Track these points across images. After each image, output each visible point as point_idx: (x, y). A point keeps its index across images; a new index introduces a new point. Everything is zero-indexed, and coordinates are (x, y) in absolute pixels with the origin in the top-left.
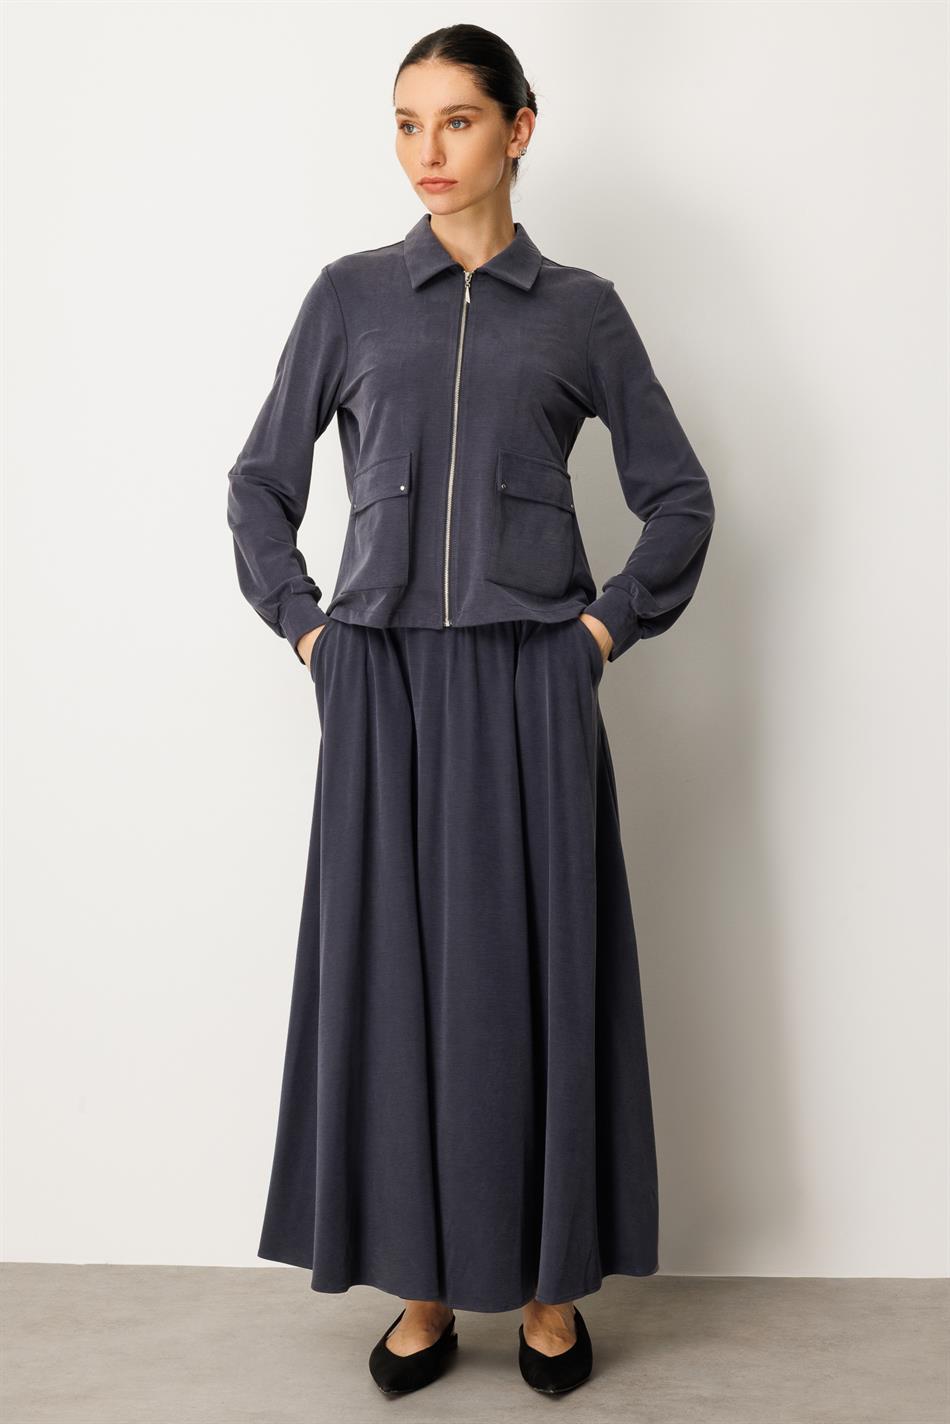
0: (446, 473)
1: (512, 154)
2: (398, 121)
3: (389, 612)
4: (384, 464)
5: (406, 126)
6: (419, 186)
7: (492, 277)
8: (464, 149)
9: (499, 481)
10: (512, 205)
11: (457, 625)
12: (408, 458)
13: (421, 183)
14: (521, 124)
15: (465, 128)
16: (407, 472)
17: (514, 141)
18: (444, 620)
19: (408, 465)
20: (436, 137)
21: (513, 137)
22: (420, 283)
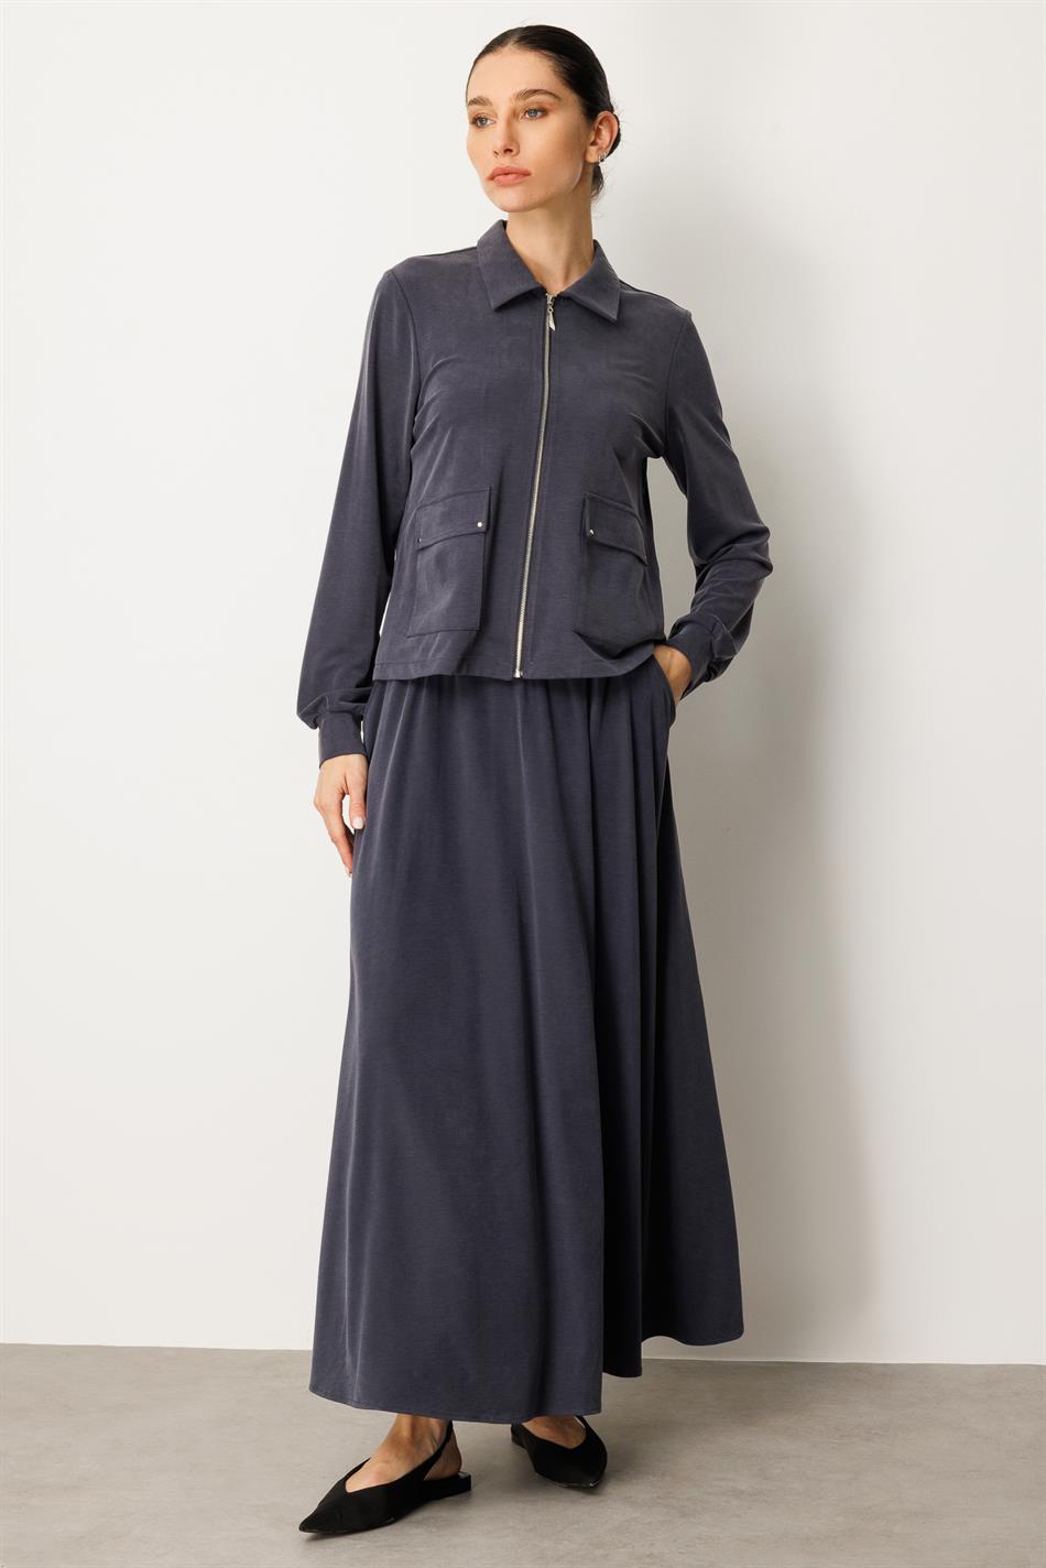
0: (526, 512)
1: (592, 158)
2: (470, 115)
3: (459, 657)
4: (461, 497)
5: (478, 121)
6: (492, 183)
7: (576, 303)
8: (540, 139)
9: (588, 527)
10: (593, 220)
11: (529, 677)
12: (487, 493)
13: (492, 178)
14: (601, 127)
15: (542, 117)
16: (486, 508)
17: (594, 143)
18: (514, 671)
19: (486, 501)
20: (509, 124)
21: (592, 139)
22: (499, 305)
